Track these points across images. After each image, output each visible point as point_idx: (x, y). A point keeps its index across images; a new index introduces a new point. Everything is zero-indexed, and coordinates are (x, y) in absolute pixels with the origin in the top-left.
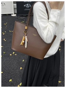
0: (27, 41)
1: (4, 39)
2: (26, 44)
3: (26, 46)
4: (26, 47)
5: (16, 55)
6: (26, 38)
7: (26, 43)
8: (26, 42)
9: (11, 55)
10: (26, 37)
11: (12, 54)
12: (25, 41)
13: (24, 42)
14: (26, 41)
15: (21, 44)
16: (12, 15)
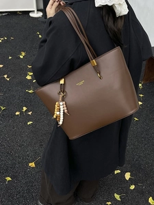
1: (6, 76)
3: (62, 120)
5: (30, 113)
7: (62, 116)
9: (17, 113)
11: (22, 113)
13: (58, 113)
16: (31, 15)
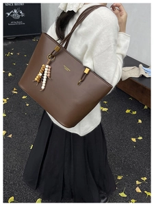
0: (48, 75)
2: (44, 82)
3: (44, 85)
4: (43, 88)
6: (46, 69)
7: (45, 80)
8: (45, 77)
10: (47, 66)
12: (43, 75)
13: (40, 74)
14: (45, 74)
15: (36, 79)
